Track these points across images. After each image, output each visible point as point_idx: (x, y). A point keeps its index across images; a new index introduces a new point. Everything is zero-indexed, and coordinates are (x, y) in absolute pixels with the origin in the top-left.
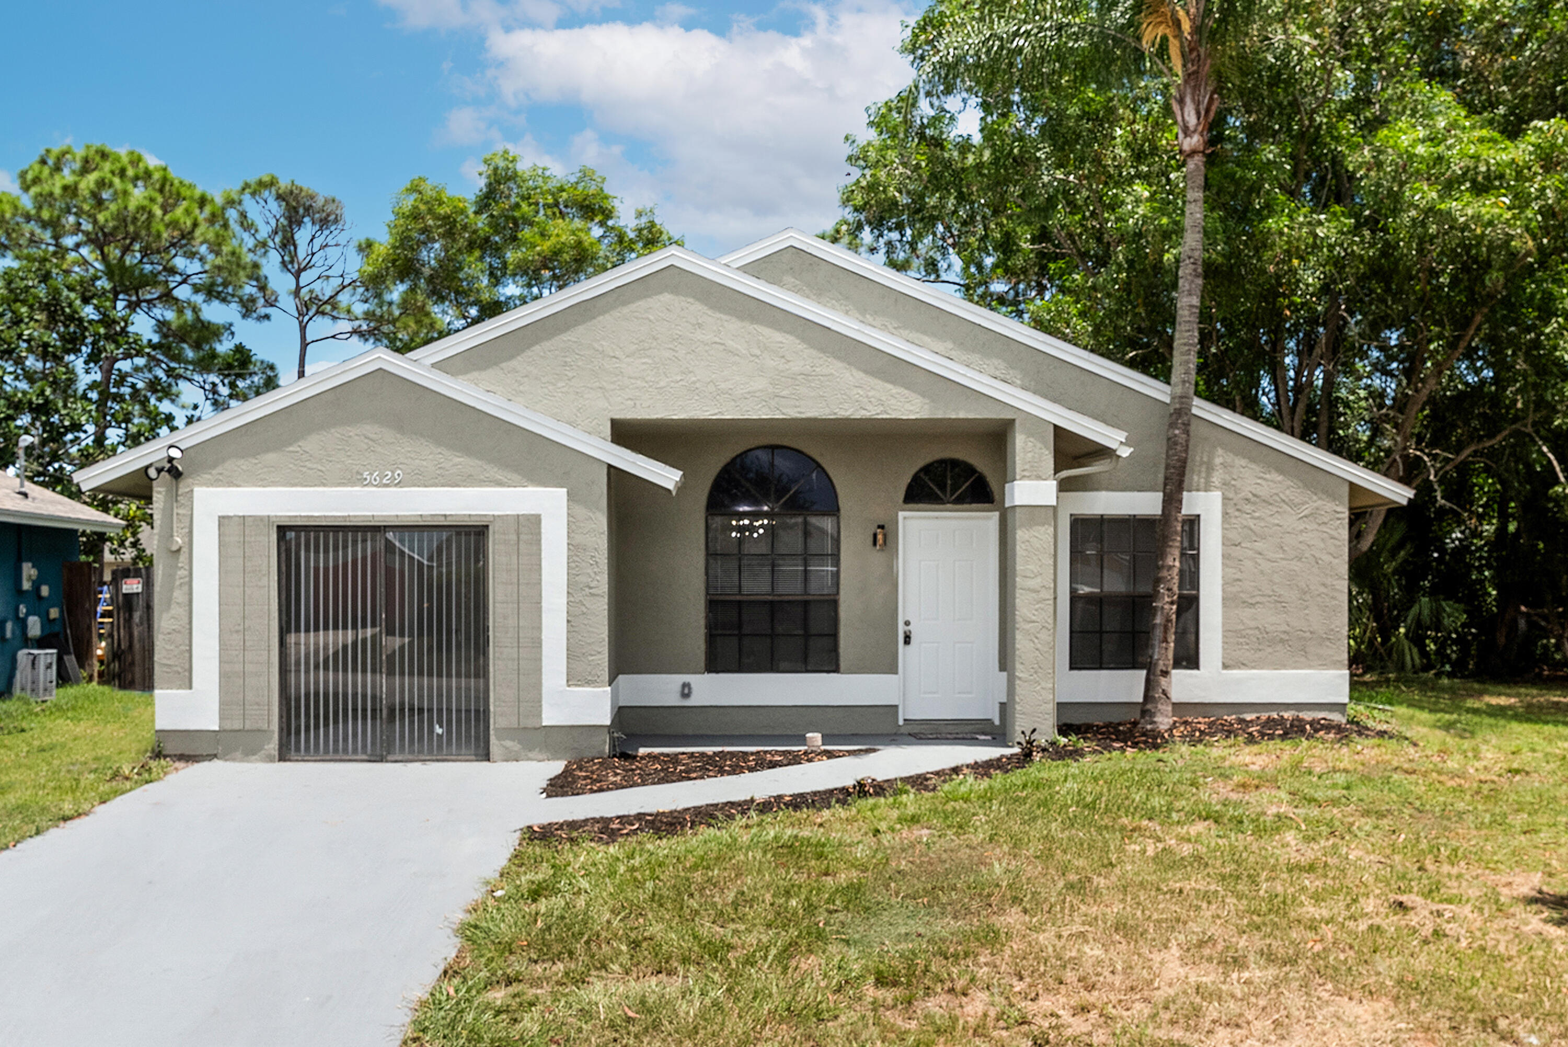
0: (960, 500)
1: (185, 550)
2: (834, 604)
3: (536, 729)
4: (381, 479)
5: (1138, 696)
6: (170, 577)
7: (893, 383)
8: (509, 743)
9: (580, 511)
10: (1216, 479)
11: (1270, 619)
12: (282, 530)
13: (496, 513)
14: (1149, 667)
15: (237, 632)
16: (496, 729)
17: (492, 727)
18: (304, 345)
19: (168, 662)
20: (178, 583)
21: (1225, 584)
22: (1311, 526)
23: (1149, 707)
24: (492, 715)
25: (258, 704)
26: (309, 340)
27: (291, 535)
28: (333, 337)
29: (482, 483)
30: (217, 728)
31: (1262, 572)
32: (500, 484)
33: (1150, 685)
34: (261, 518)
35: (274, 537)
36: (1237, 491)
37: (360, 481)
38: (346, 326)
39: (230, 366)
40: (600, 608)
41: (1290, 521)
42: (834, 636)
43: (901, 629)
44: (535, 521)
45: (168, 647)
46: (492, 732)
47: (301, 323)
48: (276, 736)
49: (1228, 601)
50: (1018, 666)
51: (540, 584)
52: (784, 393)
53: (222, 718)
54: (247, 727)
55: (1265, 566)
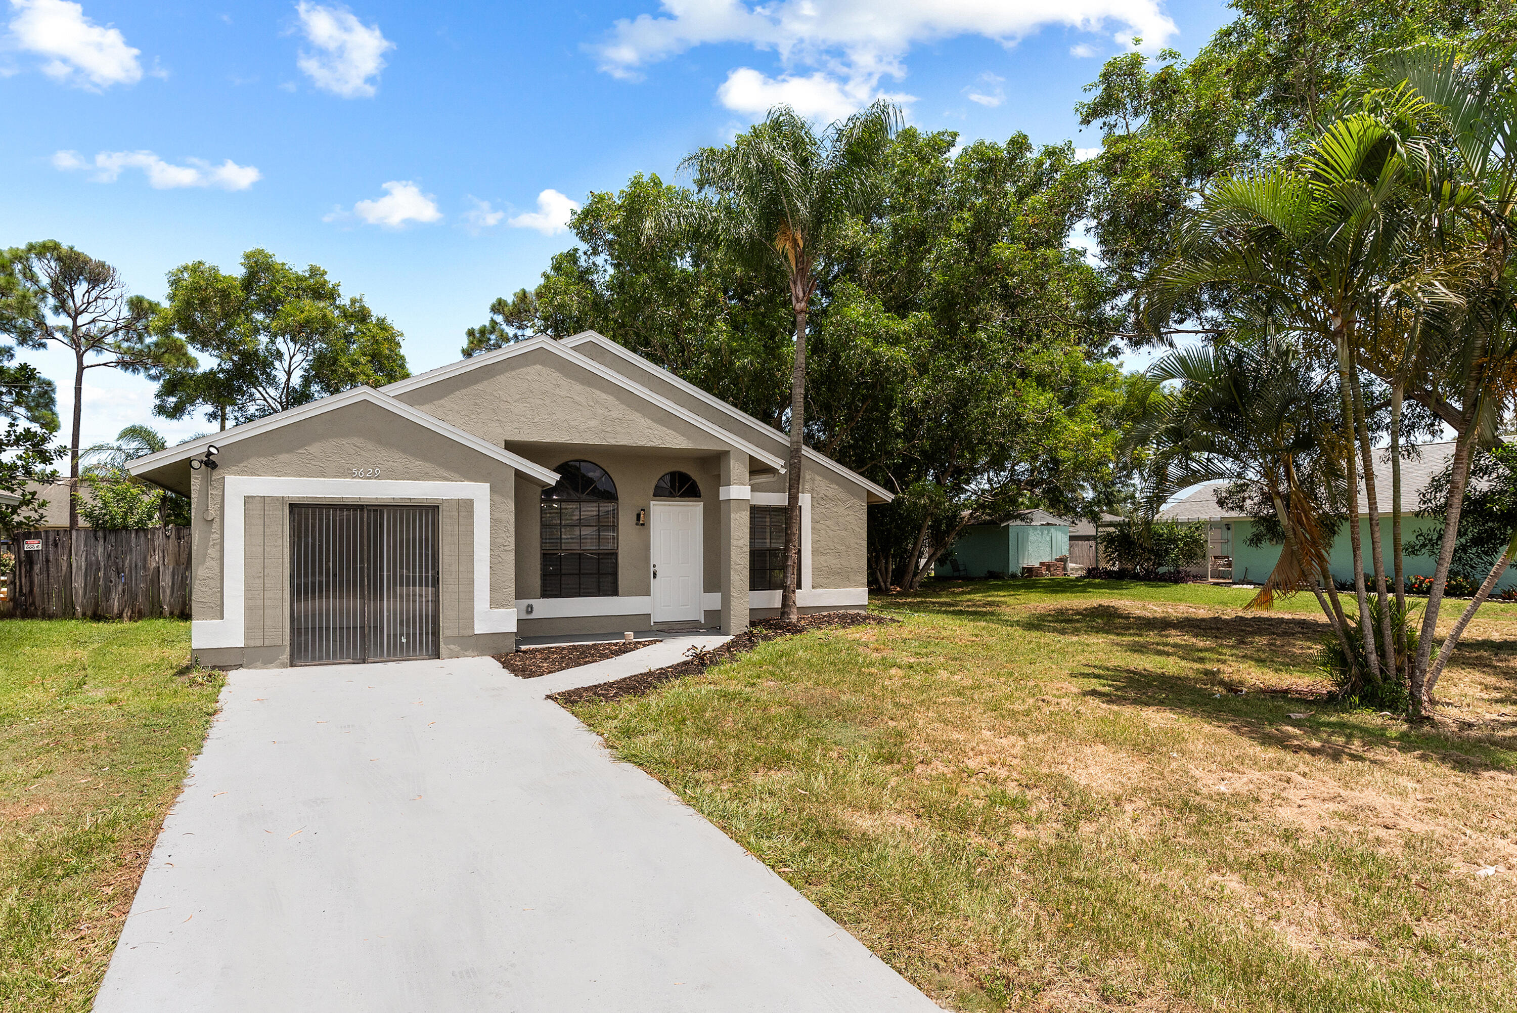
0: (682, 496)
1: (218, 519)
2: (615, 555)
3: (470, 636)
4: (365, 474)
5: (778, 604)
6: (205, 539)
7: (668, 427)
8: (452, 647)
9: (498, 498)
10: (807, 486)
11: (832, 561)
12: (293, 507)
13: (445, 498)
14: (785, 588)
15: (259, 577)
16: (444, 639)
17: (441, 638)
18: (81, 369)
19: (204, 600)
20: (212, 543)
21: (813, 543)
22: (851, 513)
23: (787, 610)
24: (441, 629)
25: (274, 628)
26: (85, 364)
27: (296, 510)
28: (105, 364)
29: (434, 478)
30: (242, 646)
31: (829, 537)
32: (446, 479)
33: (785, 598)
34: (277, 498)
35: (288, 511)
36: (819, 493)
37: (352, 475)
38: (112, 357)
39: (17, 380)
40: (510, 558)
41: (841, 510)
42: (615, 572)
43: (652, 569)
44: (470, 503)
45: (203, 589)
46: (441, 641)
47: (77, 353)
48: (288, 648)
49: (815, 552)
50: (731, 591)
51: (472, 543)
52: (608, 429)
53: (246, 639)
54: (266, 644)
55: (831, 533)
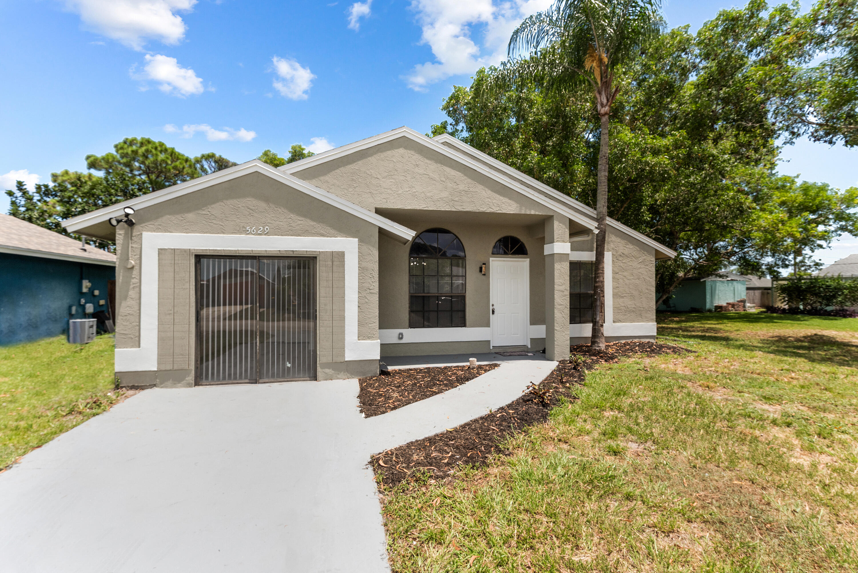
0: (514, 253)
1: (137, 267)
2: (463, 298)
3: (341, 362)
4: (257, 231)
5: (587, 334)
6: (127, 283)
7: (504, 196)
8: (327, 370)
9: (365, 250)
10: (610, 246)
11: (629, 303)
12: (198, 257)
13: (321, 250)
15: (170, 314)
16: (320, 364)
17: (318, 362)
19: (125, 332)
20: (131, 286)
21: (613, 289)
22: (643, 266)
23: (595, 339)
24: (318, 356)
25: (182, 355)
27: (204, 261)
29: (313, 234)
30: (156, 369)
31: (626, 284)
32: (323, 235)
33: (595, 329)
34: (185, 251)
35: (193, 261)
36: (617, 252)
37: (246, 232)
40: (375, 299)
41: (635, 264)
42: (464, 311)
43: (491, 308)
44: (342, 255)
45: (125, 323)
46: (318, 365)
48: (193, 372)
49: (615, 295)
50: (556, 324)
51: (344, 287)
52: (457, 199)
53: (159, 364)
54: (176, 367)
55: (627, 282)
